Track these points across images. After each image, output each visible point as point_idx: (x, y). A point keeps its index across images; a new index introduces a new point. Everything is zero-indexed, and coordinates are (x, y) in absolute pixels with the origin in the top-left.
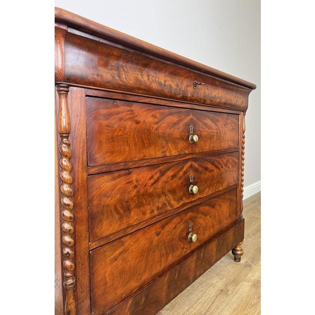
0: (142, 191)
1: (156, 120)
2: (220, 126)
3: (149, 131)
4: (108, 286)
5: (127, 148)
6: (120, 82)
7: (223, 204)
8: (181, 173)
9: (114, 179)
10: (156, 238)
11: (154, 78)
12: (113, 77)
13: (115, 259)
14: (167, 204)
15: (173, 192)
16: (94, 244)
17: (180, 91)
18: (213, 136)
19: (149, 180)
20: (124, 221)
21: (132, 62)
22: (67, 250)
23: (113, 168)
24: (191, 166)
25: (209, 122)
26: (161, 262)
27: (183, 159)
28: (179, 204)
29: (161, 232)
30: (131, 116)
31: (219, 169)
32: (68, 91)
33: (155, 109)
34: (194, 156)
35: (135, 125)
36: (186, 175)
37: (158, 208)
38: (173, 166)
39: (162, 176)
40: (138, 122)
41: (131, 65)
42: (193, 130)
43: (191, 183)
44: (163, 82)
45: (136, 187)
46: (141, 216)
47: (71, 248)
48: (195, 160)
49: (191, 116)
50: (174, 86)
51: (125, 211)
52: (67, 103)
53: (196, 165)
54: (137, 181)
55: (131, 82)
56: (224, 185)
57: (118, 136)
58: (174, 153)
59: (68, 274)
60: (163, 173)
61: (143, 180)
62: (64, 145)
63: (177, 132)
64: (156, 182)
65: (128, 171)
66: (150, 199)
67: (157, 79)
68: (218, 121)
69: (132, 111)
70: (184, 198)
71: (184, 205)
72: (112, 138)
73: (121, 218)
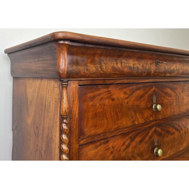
1: (127, 96)
2: (178, 93)
3: (122, 105)
5: (106, 121)
6: (102, 72)
8: (147, 138)
9: (97, 147)
11: (125, 64)
12: (97, 69)
15: (141, 155)
17: (145, 70)
18: (173, 102)
19: (121, 146)
21: (110, 56)
23: (96, 139)
24: (155, 131)
25: (169, 91)
27: (149, 125)
30: (109, 95)
31: (179, 131)
32: (68, 85)
33: (126, 87)
34: (157, 122)
35: (111, 102)
36: (151, 140)
38: (141, 132)
39: (132, 142)
40: (113, 100)
41: (109, 58)
42: (156, 99)
43: (156, 147)
44: (132, 65)
45: (112, 152)
48: (159, 125)
49: (154, 88)
50: (140, 67)
53: (160, 130)
54: (113, 148)
55: (109, 71)
56: (184, 146)
57: (99, 112)
58: (141, 121)
60: (132, 139)
61: (117, 146)
62: (64, 124)
63: (143, 103)
64: (128, 147)
65: (106, 140)
67: (127, 65)
69: (109, 91)
72: (96, 115)
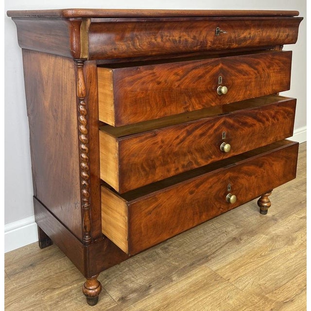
0: (167, 150)
1: (179, 77)
2: (261, 69)
3: (171, 89)
5: (149, 108)
6: (135, 50)
8: (211, 131)
11: (168, 38)
12: (128, 47)
14: (194, 163)
15: (201, 150)
17: (197, 43)
18: (250, 82)
20: (150, 177)
21: (146, 29)
24: (224, 123)
25: (245, 67)
28: (207, 162)
30: (153, 78)
31: (263, 123)
33: (178, 67)
35: (156, 86)
36: (218, 133)
37: (183, 166)
38: (202, 125)
39: (189, 135)
40: (159, 83)
41: (145, 32)
42: (223, 80)
43: (223, 141)
44: (177, 38)
45: (161, 147)
46: (166, 173)
49: (220, 65)
50: (190, 40)
51: (150, 169)
53: (231, 121)
54: (163, 142)
55: (144, 47)
56: (269, 140)
58: (198, 107)
60: (189, 133)
61: (168, 140)
63: (202, 86)
64: (182, 141)
66: (175, 158)
67: (171, 38)
68: (258, 63)
69: (154, 73)
70: (213, 157)
73: (147, 174)
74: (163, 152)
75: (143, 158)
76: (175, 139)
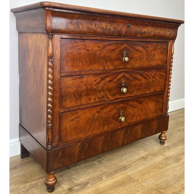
0: (89, 87)
1: (100, 49)
2: (149, 51)
3: (95, 54)
4: (68, 132)
5: (81, 64)
6: (79, 30)
7: (150, 103)
8: (116, 80)
9: (74, 79)
10: (97, 114)
11: (99, 26)
12: (75, 28)
13: (73, 120)
14: (105, 97)
15: (109, 90)
16: (62, 110)
17: (116, 31)
18: (143, 57)
19: (93, 82)
20: (78, 102)
21: (86, 19)
22: (49, 110)
23: (73, 74)
24: (124, 76)
25: (140, 48)
26: (99, 128)
27: (117, 71)
28: (113, 98)
29: (100, 111)
30: (84, 47)
31: (147, 79)
32: (52, 37)
33: (100, 43)
34: (126, 70)
35: (86, 52)
36: (119, 81)
37: (99, 98)
38: (110, 75)
39: (102, 80)
40: (88, 50)
41: (85, 21)
42: (126, 54)
43: (123, 87)
44: (104, 27)
45: (85, 85)
46: (88, 101)
47: (51, 109)
48: (127, 72)
49: (125, 45)
50: (112, 29)
51: (79, 97)
52: (52, 42)
53: (128, 76)
54: (87, 82)
55: (85, 30)
56: (151, 90)
57: (76, 58)
58: (111, 67)
59: (49, 121)
60: (103, 79)
61: (90, 81)
62: (50, 62)
63: (113, 55)
64: (98, 83)
65: (81, 76)
66: (94, 92)
67: (101, 26)
68: (148, 47)
69: (85, 44)
70: (117, 95)
71: (117, 99)
72: (74, 59)
73: (77, 100)
74: (87, 87)
75: (74, 89)
76: (94, 81)
